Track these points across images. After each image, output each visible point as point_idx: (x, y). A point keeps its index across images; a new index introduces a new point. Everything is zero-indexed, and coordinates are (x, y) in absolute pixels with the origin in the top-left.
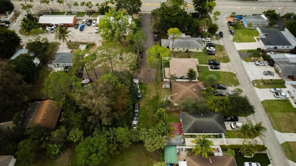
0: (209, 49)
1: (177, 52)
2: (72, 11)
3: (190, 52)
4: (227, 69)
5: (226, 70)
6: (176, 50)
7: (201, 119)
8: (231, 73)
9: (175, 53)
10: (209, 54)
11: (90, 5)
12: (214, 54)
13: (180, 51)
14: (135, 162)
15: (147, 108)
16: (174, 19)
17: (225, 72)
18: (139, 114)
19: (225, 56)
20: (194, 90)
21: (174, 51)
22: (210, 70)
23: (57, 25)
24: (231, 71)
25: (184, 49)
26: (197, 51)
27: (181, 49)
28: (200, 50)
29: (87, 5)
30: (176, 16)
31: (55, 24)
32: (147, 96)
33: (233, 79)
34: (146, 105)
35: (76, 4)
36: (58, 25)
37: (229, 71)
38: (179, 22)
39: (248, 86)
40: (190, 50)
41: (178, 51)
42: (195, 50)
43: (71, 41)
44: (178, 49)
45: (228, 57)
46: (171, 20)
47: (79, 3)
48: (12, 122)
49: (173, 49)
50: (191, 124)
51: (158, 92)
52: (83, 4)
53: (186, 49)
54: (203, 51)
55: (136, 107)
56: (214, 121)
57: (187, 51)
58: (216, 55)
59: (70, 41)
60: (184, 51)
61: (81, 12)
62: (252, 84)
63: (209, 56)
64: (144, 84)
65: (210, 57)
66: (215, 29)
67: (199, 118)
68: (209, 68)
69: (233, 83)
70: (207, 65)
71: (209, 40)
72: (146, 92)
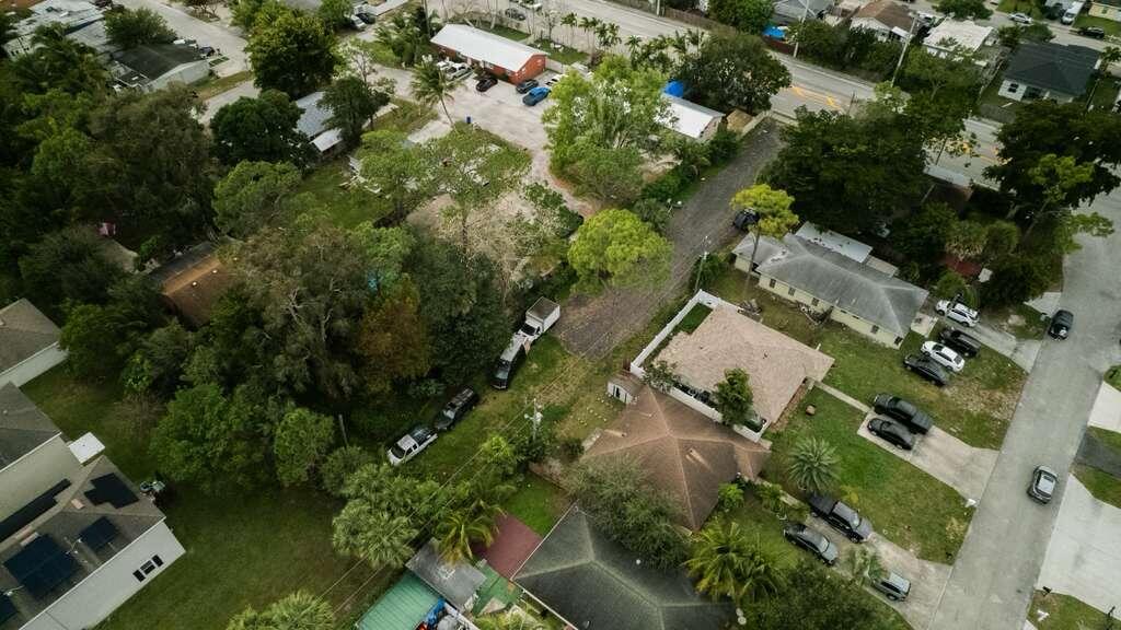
0: (934, 354)
1: (780, 302)
2: (553, 38)
3: (840, 325)
4: (951, 472)
5: (943, 475)
6: (781, 290)
7: (613, 571)
8: (954, 498)
9: (773, 303)
10: (915, 370)
11: (608, 34)
12: (940, 384)
13: (798, 304)
14: (296, 560)
15: (494, 425)
16: (836, 166)
17: (928, 478)
18: (449, 427)
19: (996, 415)
20: (698, 457)
21: (774, 294)
22: (863, 432)
23: (475, 62)
24: (962, 490)
25: (815, 302)
26: (871, 335)
27: (803, 297)
28: (886, 338)
29: (602, 32)
30: (850, 161)
31: (472, 60)
32: (532, 388)
33: (943, 525)
34: (500, 415)
35: (570, 20)
36: (478, 63)
37: (950, 484)
38: (849, 187)
39: (996, 599)
40: (837, 316)
41: (789, 297)
42: (862, 327)
43: (473, 122)
44: (792, 292)
45: (1005, 425)
46: (822, 169)
47: (579, 20)
48: (135, 254)
49: (772, 284)
50: (565, 566)
51: (581, 398)
52: (588, 24)
53: (822, 306)
54: (898, 347)
55: (454, 401)
56: (660, 613)
57: (824, 318)
58: (947, 391)
59: (469, 119)
60: (813, 309)
61: (579, 51)
62: (1028, 600)
63: (910, 376)
64: (562, 349)
65: (909, 386)
66: (1021, 285)
67: (615, 564)
68: (865, 424)
69: (923, 538)
70: (864, 408)
71: (968, 320)
72: (542, 377)
